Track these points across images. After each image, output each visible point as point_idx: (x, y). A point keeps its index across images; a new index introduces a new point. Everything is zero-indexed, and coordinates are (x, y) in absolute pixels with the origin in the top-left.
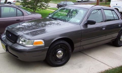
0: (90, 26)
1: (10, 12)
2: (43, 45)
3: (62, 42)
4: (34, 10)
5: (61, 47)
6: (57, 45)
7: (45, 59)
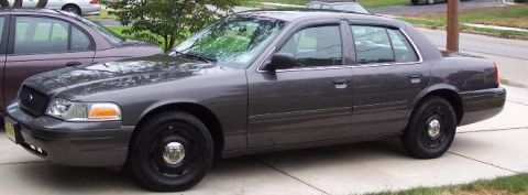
0: (284, 75)
1: (53, 38)
2: (117, 118)
3: (178, 116)
4: (169, 40)
5: (177, 132)
6: (163, 123)
7: (126, 163)
